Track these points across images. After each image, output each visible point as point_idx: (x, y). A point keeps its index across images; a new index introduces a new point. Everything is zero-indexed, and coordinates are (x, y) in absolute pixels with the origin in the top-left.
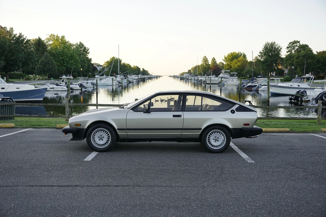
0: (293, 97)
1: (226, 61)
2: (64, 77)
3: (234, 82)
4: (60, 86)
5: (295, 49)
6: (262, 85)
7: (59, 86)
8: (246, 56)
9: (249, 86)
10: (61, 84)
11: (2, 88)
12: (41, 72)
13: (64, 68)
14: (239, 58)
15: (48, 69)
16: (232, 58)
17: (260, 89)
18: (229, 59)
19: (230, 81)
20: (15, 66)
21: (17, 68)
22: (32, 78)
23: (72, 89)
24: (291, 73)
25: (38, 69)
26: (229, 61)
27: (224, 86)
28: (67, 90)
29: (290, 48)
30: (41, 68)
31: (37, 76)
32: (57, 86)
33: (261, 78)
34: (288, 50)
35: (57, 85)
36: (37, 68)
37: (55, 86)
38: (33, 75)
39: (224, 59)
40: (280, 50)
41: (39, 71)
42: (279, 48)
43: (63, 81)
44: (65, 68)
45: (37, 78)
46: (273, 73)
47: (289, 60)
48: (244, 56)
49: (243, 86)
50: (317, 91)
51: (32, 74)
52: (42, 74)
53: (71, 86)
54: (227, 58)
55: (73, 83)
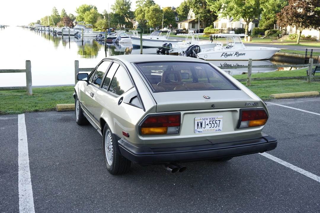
0: (160, 50)
1: (78, 12)
3: (89, 34)
5: (143, 4)
6: (122, 37)
8: (97, 8)
9: (108, 38)
14: (91, 10)
16: (83, 10)
17: (119, 41)
18: (81, 11)
19: (85, 33)
24: (141, 26)
26: (81, 13)
27: (80, 38)
29: (138, 3)
33: (119, 31)
34: (137, 5)
39: (76, 10)
40: (130, 4)
42: (130, 2)
46: (123, 26)
47: (140, 14)
48: (96, 8)
49: (102, 38)
50: (180, 44)
54: (79, 10)
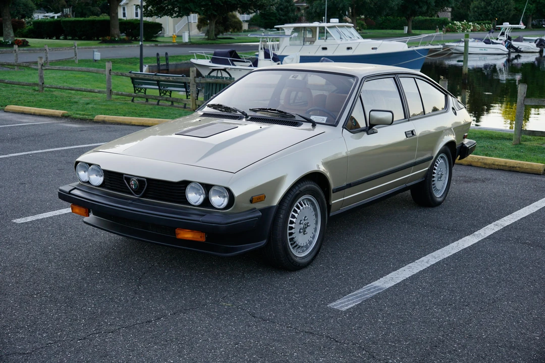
2: (506, 25)
4: (494, 43)
7: (490, 44)
10: (497, 39)
11: (348, 48)
12: (481, 15)
13: (531, 6)
15: (494, 8)
20: (421, 4)
21: (424, 9)
22: (459, 28)
23: (517, 50)
25: (476, 9)
28: (506, 53)
30: (482, 8)
31: (470, 23)
32: (486, 43)
35: (488, 42)
36: (473, 9)
37: (482, 44)
38: (463, 21)
41: (477, 15)
43: (503, 34)
44: (534, 5)
45: (469, 28)
51: (461, 20)
52: (482, 20)
53: (515, 44)
55: (524, 38)
